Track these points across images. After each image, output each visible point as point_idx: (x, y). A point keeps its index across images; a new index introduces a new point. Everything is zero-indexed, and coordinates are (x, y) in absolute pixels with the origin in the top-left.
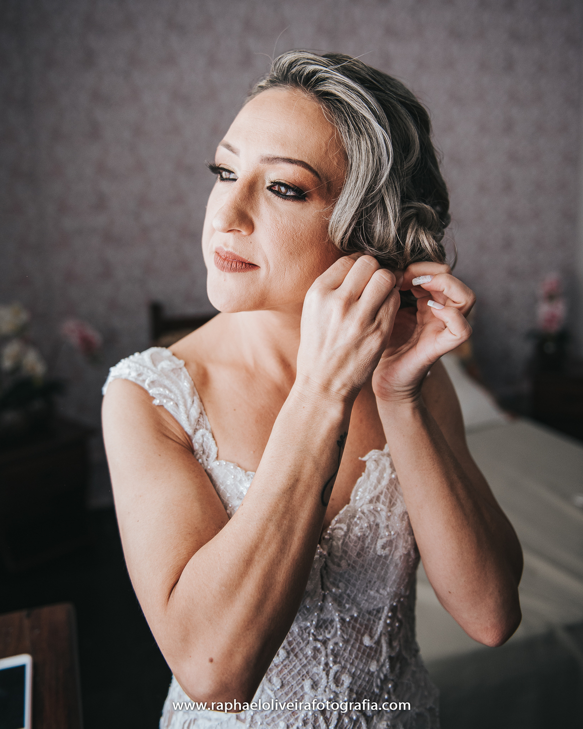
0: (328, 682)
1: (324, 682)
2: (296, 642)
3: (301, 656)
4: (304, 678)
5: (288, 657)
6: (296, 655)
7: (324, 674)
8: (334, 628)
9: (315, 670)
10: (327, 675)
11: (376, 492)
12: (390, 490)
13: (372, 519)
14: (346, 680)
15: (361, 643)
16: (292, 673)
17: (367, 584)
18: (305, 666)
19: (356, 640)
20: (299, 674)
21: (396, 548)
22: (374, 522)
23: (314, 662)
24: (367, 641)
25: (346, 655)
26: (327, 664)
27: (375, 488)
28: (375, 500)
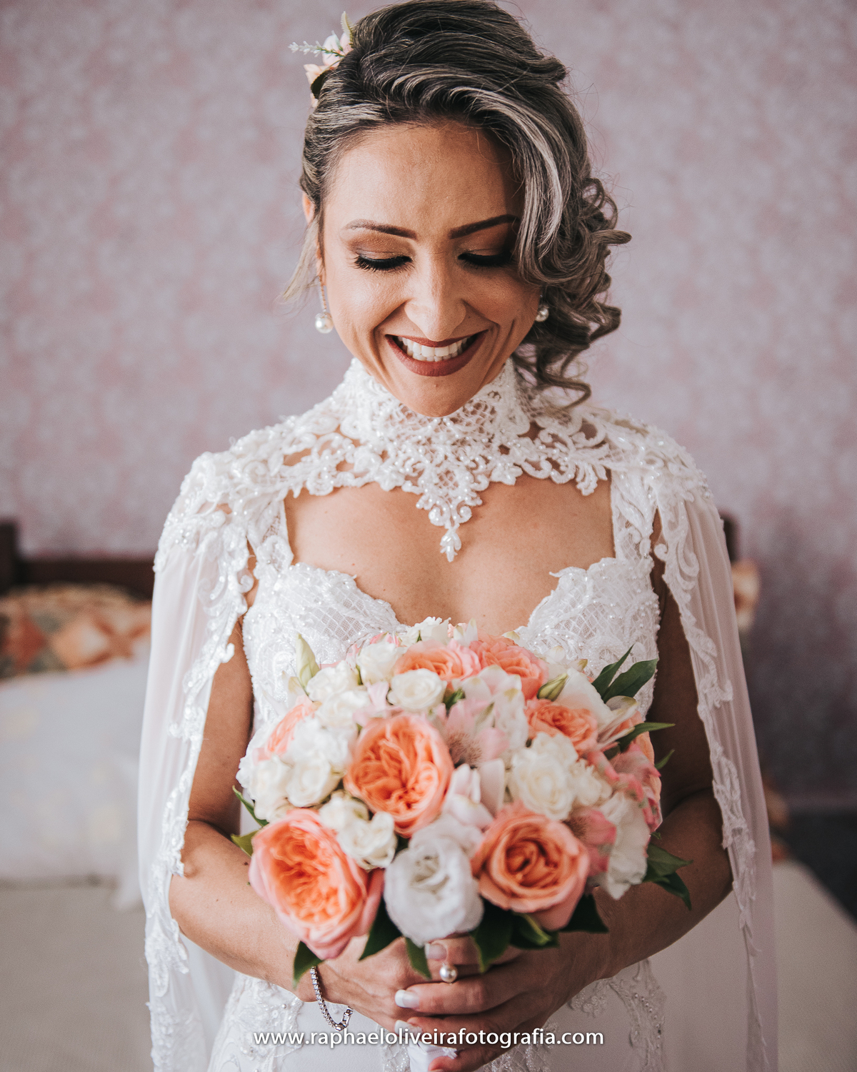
12: (589, 617)
27: (566, 611)
28: (563, 625)
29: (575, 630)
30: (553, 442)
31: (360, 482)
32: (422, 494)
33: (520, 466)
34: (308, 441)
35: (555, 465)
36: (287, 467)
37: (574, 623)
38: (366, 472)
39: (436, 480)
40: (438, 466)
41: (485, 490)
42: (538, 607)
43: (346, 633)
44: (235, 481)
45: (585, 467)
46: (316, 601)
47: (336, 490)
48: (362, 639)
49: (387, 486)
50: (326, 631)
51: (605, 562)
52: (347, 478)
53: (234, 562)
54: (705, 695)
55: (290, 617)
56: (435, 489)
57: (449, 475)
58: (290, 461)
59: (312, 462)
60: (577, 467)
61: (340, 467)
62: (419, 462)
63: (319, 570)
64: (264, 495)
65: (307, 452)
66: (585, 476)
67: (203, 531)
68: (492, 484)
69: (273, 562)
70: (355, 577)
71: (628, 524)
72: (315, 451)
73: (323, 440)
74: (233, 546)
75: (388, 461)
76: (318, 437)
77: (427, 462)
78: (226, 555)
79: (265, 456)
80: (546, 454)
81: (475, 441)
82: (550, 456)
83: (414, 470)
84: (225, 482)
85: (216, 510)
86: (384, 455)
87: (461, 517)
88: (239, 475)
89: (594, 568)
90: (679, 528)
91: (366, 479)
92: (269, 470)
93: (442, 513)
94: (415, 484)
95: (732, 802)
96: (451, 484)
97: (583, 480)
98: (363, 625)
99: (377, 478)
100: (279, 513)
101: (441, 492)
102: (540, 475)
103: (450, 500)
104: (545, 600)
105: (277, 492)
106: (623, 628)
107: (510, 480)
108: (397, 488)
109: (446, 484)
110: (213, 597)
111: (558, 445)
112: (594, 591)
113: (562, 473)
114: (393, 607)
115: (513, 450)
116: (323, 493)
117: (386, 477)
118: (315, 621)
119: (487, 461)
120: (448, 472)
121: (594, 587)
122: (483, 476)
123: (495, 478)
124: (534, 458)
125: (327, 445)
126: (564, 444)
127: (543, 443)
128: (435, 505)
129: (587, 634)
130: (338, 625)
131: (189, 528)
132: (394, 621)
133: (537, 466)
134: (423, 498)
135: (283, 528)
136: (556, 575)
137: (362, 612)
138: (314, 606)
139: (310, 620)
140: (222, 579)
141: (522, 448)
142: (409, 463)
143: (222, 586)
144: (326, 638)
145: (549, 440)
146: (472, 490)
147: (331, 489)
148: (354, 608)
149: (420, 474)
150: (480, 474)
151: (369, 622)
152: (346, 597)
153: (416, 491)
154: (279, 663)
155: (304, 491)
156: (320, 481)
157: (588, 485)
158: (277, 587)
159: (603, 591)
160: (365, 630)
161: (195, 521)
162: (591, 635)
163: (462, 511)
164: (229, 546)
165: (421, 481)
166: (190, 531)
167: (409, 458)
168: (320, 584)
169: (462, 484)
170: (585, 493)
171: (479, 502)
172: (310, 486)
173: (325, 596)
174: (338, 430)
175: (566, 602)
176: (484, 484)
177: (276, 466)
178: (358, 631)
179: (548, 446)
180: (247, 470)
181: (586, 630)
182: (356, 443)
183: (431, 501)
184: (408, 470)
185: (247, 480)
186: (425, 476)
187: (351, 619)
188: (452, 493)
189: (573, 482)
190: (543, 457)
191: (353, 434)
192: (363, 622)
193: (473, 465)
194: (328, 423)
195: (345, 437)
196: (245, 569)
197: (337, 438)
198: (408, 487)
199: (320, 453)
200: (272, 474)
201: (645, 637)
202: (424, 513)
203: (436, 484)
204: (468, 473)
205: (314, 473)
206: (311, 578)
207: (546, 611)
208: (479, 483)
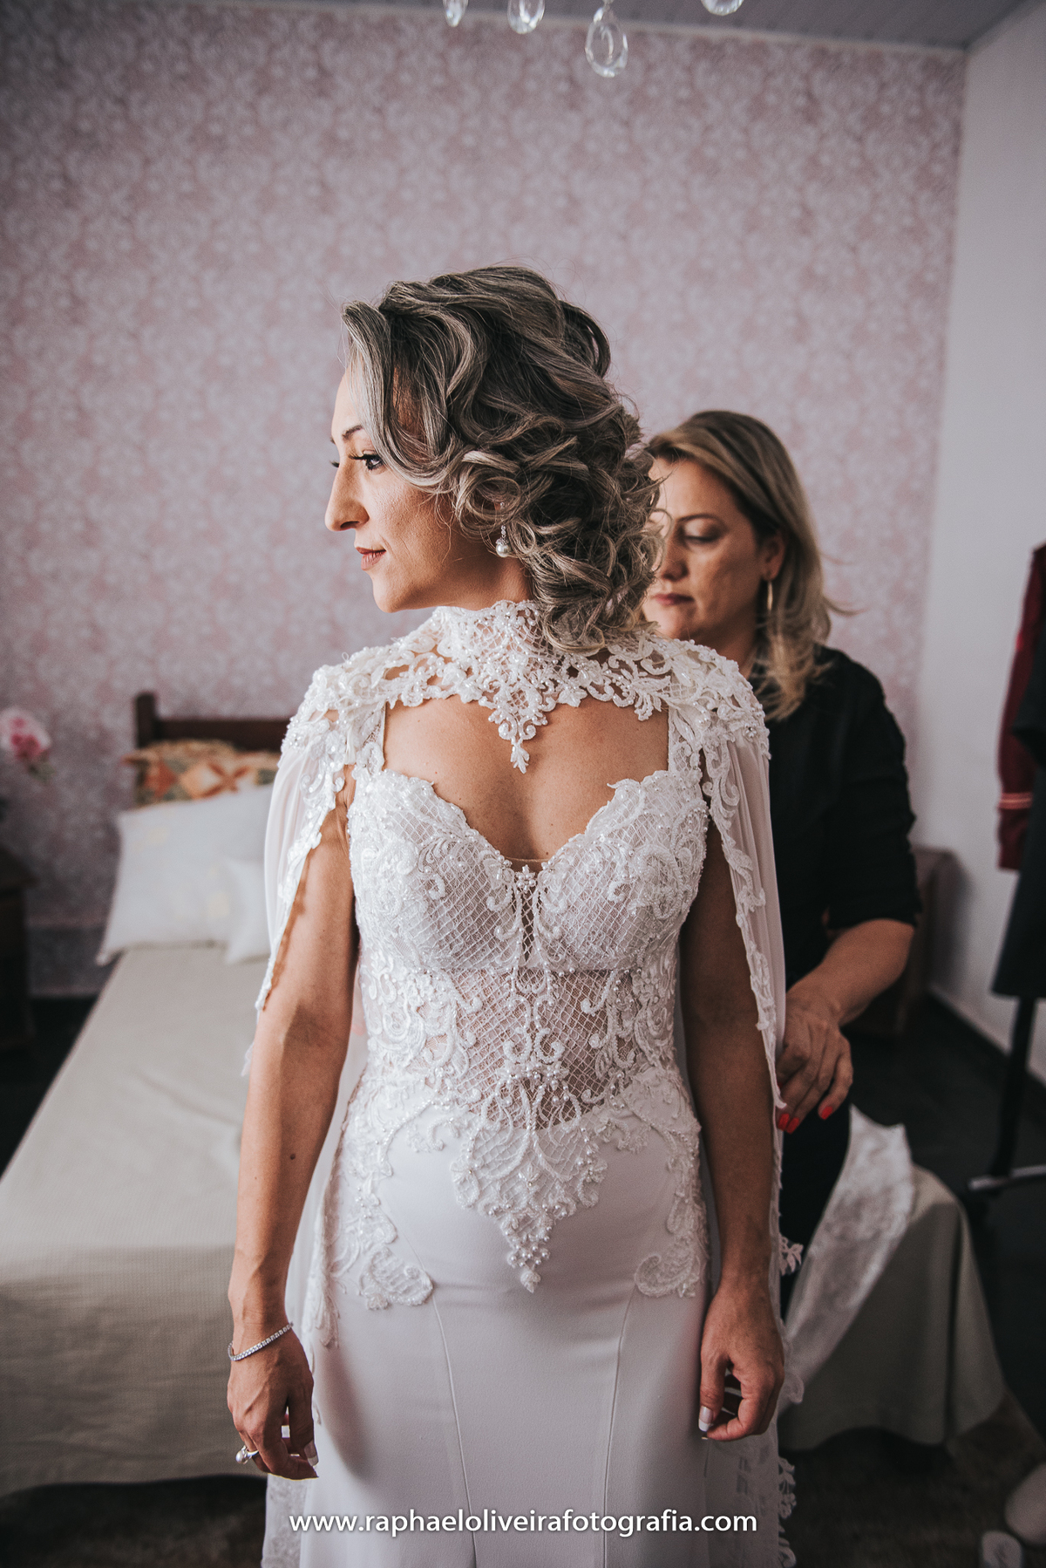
0: (533, 1048)
1: (528, 1046)
2: (494, 991)
3: (499, 1010)
4: (503, 1038)
5: (484, 1007)
6: (493, 1008)
7: (528, 1037)
8: (544, 984)
9: (517, 1030)
10: (533, 1039)
11: (618, 826)
12: (639, 827)
13: (608, 854)
14: (558, 1048)
15: (578, 1007)
16: (489, 1030)
17: (589, 934)
18: (504, 1022)
19: (572, 1002)
20: (498, 1032)
21: (634, 896)
22: (610, 859)
23: (516, 1020)
24: (585, 1006)
25: (558, 1017)
26: (532, 1025)
27: (619, 821)
28: (616, 834)
29: (626, 839)
30: (620, 668)
31: (445, 694)
32: (495, 709)
33: (586, 689)
34: (408, 658)
35: (618, 691)
36: (386, 681)
37: (625, 833)
38: (451, 685)
39: (510, 698)
40: (512, 686)
41: (552, 711)
42: (594, 816)
43: (421, 837)
44: (341, 692)
45: (644, 695)
46: (398, 806)
47: (425, 701)
48: (434, 843)
49: (465, 698)
50: (404, 834)
51: (658, 774)
52: (435, 691)
53: (332, 764)
54: (743, 905)
55: (375, 818)
56: (507, 705)
57: (521, 695)
58: (391, 674)
59: (408, 677)
60: (637, 694)
61: (431, 681)
62: (496, 680)
63: (402, 776)
64: (364, 706)
65: (405, 668)
66: (643, 704)
67: (311, 735)
68: (558, 706)
69: (367, 765)
70: (432, 783)
71: (682, 739)
72: (412, 668)
73: (419, 658)
74: (333, 749)
75: (471, 678)
76: (416, 654)
77: (503, 681)
78: (327, 757)
79: (369, 671)
80: (611, 679)
81: (547, 663)
82: (614, 681)
83: (491, 687)
84: (332, 693)
85: (322, 719)
86: (469, 672)
87: (526, 734)
88: (344, 687)
89: (648, 780)
90: (723, 765)
91: (451, 692)
92: (371, 683)
93: (510, 728)
94: (490, 700)
95: (763, 986)
96: (522, 703)
97: (641, 707)
98: (435, 830)
99: (458, 691)
100: (380, 722)
101: (512, 709)
102: (603, 698)
103: (519, 718)
104: (601, 809)
105: (376, 704)
106: (670, 836)
107: (574, 702)
108: (473, 702)
109: (517, 703)
110: (311, 790)
111: (624, 672)
112: (645, 803)
113: (623, 698)
114: (465, 813)
115: (582, 673)
116: (414, 705)
117: (466, 691)
118: (394, 824)
119: (556, 684)
120: (520, 692)
121: (646, 799)
122: (551, 698)
123: (561, 700)
124: (600, 683)
125: (423, 662)
126: (631, 671)
127: (609, 668)
128: (505, 720)
129: (637, 843)
130: (414, 829)
131: (302, 733)
132: (464, 825)
133: (600, 690)
134: (495, 713)
135: (381, 736)
136: (613, 787)
137: (436, 817)
138: (395, 810)
139: (390, 824)
140: (320, 776)
141: (590, 672)
142: (487, 681)
143: (319, 783)
144: (402, 841)
145: (616, 666)
146: (540, 711)
147: (421, 701)
148: (429, 815)
149: (497, 691)
150: (548, 696)
151: (441, 827)
152: (423, 804)
153: (490, 706)
154: (365, 858)
155: (399, 703)
156: (412, 694)
157: (644, 713)
158: (369, 789)
159: (654, 802)
160: (436, 834)
161: (306, 727)
162: (640, 843)
163: (528, 730)
164: (330, 750)
165: (496, 698)
166: (302, 736)
167: (488, 676)
168: (402, 789)
169: (531, 704)
170: (640, 718)
171: (545, 722)
172: (403, 698)
173: (405, 802)
174: (434, 650)
175: (620, 812)
176: (551, 704)
177: (377, 678)
178: (431, 835)
179: (614, 671)
180: (352, 683)
181: (636, 838)
182: (447, 660)
183: (501, 716)
184: (485, 687)
185: (350, 692)
186: (500, 693)
187: (425, 824)
188: (521, 712)
189: (632, 707)
190: (608, 682)
191: (446, 653)
192: (436, 827)
193: (544, 687)
194: (427, 643)
195: (439, 655)
196: (340, 771)
197: (432, 657)
198: (483, 702)
199: (415, 670)
200: (373, 686)
201: (691, 842)
202: (494, 726)
203: (508, 702)
204: (538, 695)
205: (407, 687)
206: (395, 784)
207: (601, 820)
208: (547, 704)
